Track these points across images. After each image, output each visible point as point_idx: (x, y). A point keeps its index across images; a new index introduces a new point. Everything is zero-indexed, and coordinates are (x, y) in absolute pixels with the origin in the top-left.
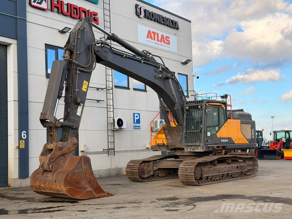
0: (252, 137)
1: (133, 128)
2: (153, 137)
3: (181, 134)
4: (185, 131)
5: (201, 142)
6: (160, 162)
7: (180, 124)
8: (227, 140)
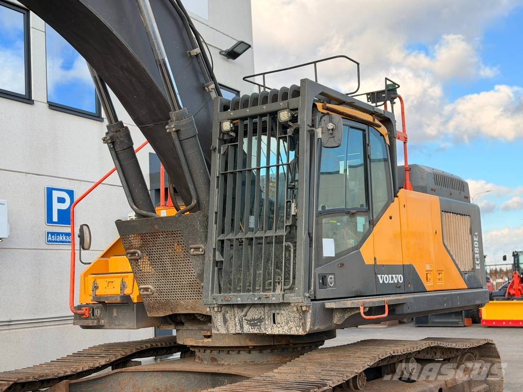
0: (474, 263)
1: (43, 239)
2: (80, 269)
3: (197, 249)
4: (214, 237)
5: (291, 289)
6: (114, 377)
7: (194, 202)
8: (399, 278)
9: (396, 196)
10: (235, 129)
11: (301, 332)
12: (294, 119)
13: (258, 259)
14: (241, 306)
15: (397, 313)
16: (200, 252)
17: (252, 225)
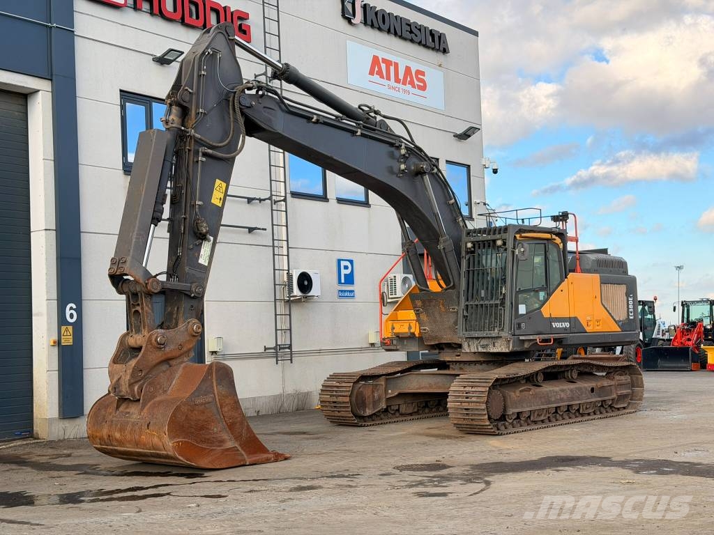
0: (628, 315)
1: (336, 295)
2: (385, 318)
3: (454, 309)
4: (463, 303)
5: (503, 330)
6: (404, 378)
7: (452, 284)
8: (567, 325)
9: (566, 277)
10: (474, 247)
11: (507, 351)
12: (504, 244)
13: (486, 314)
14: (477, 338)
15: (563, 343)
16: (456, 310)
17: (483, 295)
